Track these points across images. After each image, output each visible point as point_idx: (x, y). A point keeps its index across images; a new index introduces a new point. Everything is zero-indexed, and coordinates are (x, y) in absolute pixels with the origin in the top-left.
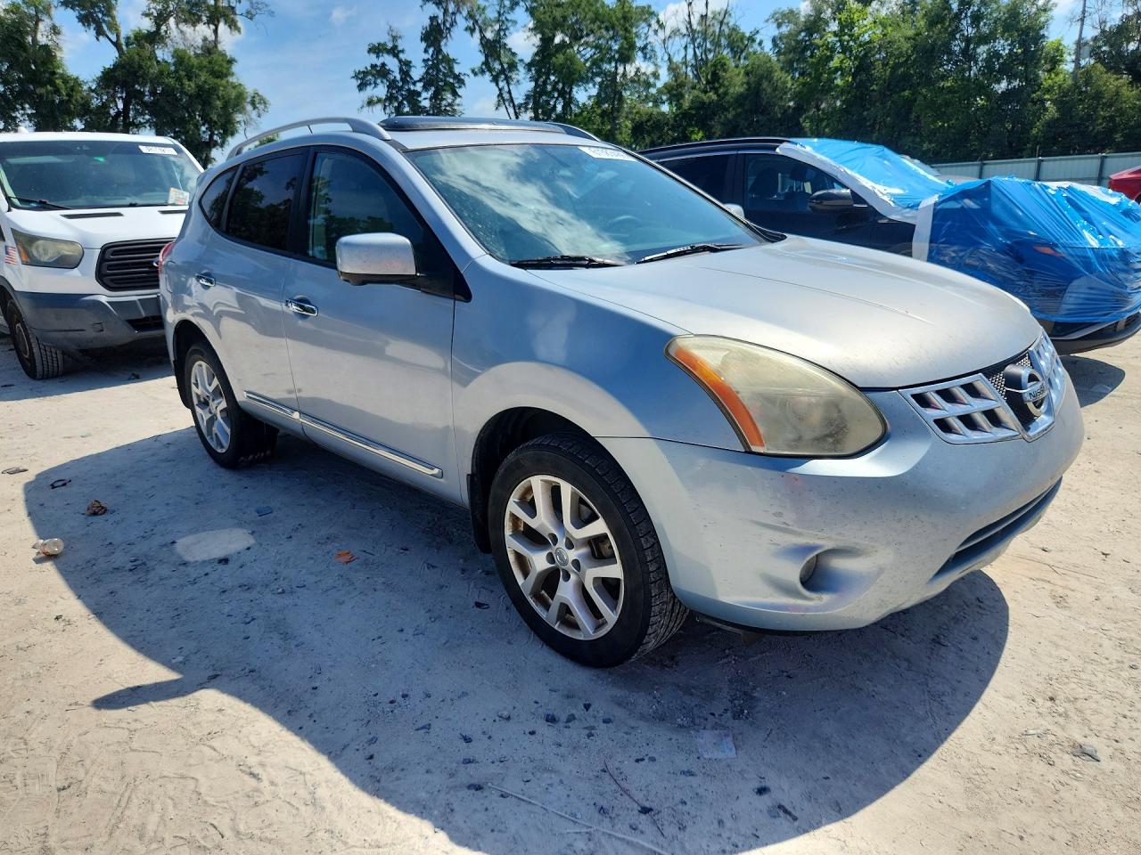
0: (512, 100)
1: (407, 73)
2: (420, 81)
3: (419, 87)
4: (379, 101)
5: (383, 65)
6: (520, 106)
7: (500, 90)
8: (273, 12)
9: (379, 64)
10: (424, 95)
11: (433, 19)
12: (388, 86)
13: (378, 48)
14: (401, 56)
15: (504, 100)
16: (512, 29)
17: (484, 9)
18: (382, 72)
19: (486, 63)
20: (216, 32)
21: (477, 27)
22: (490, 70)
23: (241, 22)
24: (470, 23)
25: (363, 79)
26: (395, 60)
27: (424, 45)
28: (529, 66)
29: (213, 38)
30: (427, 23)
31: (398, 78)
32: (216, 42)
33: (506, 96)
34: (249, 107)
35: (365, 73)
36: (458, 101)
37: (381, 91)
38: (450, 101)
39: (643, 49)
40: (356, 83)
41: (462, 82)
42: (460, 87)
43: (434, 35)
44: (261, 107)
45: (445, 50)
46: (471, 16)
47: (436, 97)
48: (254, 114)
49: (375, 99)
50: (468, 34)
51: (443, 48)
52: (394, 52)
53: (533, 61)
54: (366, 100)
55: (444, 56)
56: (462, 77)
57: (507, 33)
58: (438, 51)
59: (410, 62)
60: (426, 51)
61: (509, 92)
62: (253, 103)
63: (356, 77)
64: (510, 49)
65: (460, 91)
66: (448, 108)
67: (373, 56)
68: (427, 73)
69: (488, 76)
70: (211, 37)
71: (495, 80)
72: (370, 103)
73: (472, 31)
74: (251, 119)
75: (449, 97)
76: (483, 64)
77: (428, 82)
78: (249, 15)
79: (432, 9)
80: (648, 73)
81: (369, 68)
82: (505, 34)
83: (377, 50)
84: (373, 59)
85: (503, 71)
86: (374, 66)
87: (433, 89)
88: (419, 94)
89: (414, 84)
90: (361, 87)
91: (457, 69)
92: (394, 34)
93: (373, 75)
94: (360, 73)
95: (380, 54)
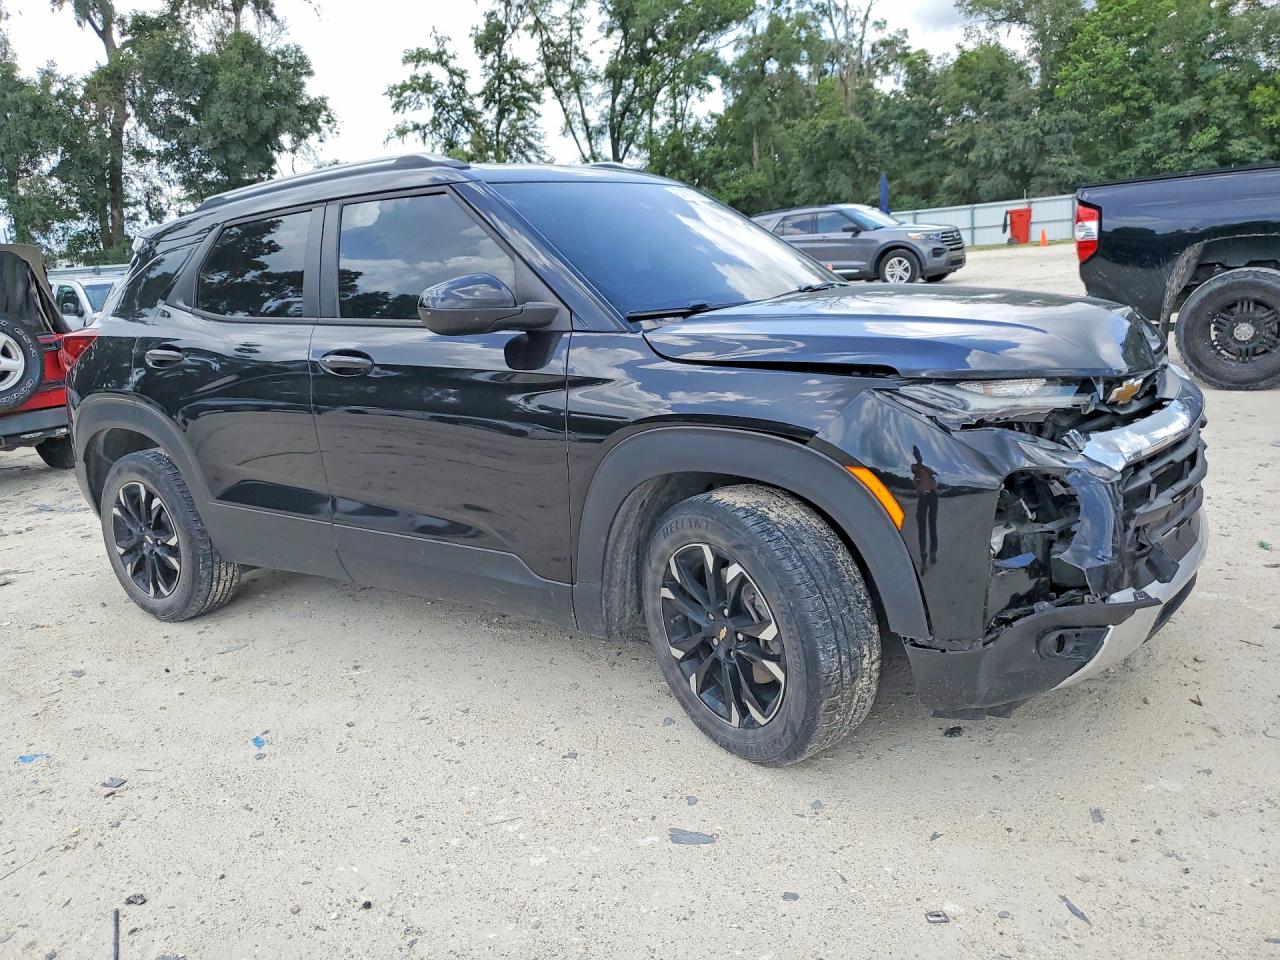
0: (585, 122)
1: (460, 86)
2: (479, 96)
3: (479, 104)
4: (416, 127)
5: (428, 77)
6: (600, 132)
7: (565, 110)
9: (421, 72)
11: (491, 15)
12: (435, 105)
13: (417, 55)
16: (584, 28)
18: (426, 86)
21: (540, 27)
22: (550, 83)
25: (400, 95)
26: (444, 70)
27: (479, 50)
30: (482, 21)
31: (449, 94)
35: (404, 87)
37: (425, 115)
40: (389, 101)
43: (493, 37)
45: (510, 53)
46: (532, 11)
49: (410, 126)
50: (528, 35)
51: (507, 51)
54: (392, 127)
55: (510, 62)
56: (535, 90)
57: (581, 33)
58: (501, 55)
59: (463, 72)
60: (483, 58)
61: (582, 111)
63: (391, 92)
64: (583, 55)
65: (537, 109)
67: (412, 67)
68: (488, 85)
69: (552, 91)
72: (402, 132)
73: (533, 31)
74: (306, 144)
76: (545, 75)
77: (489, 95)
82: (580, 35)
83: (419, 57)
84: (412, 70)
85: (573, 84)
86: (414, 78)
87: (497, 106)
89: (471, 100)
90: (397, 107)
91: (526, 80)
92: (439, 36)
93: (414, 90)
94: (395, 88)
95: (422, 63)
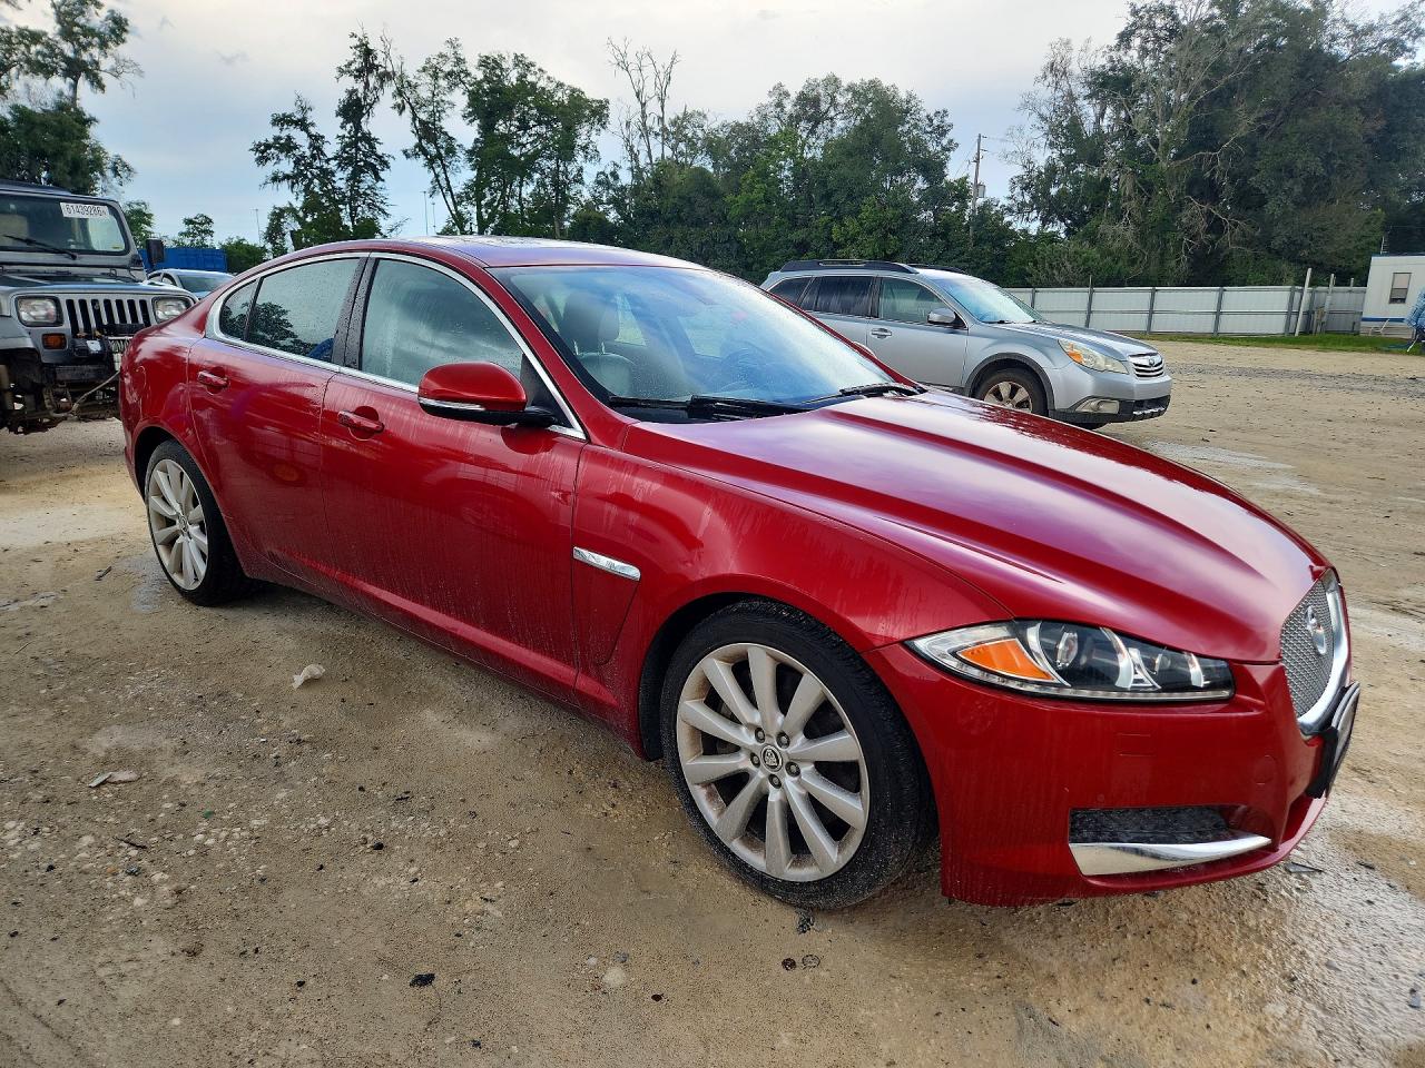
0: (449, 189)
1: (319, 149)
2: (335, 158)
3: (333, 163)
4: (287, 177)
5: (289, 138)
6: (459, 196)
7: (437, 176)
8: (142, 72)
9: (284, 134)
10: (339, 174)
11: (353, 92)
12: (294, 162)
13: (281, 119)
14: (311, 129)
15: (441, 187)
16: (448, 111)
17: (415, 87)
18: (287, 146)
19: (419, 146)
20: (74, 87)
21: (407, 106)
22: (425, 153)
23: (106, 78)
24: (399, 100)
25: (263, 152)
26: (304, 134)
27: (341, 119)
28: (470, 153)
29: (71, 93)
30: (344, 96)
31: (308, 154)
32: (74, 99)
33: (444, 183)
34: (109, 173)
35: (268, 146)
36: (380, 184)
37: (287, 166)
38: (370, 184)
39: (585, 148)
40: (254, 156)
41: (385, 164)
42: (383, 170)
43: (353, 110)
44: (124, 174)
45: (365, 128)
46: (400, 93)
47: (355, 178)
48: (115, 181)
49: (280, 175)
50: (396, 112)
51: (362, 125)
52: (303, 124)
53: (474, 148)
54: (270, 175)
55: (363, 134)
56: (386, 159)
57: (443, 115)
58: (358, 127)
59: (323, 137)
60: (342, 127)
61: (447, 179)
62: (115, 170)
63: (257, 149)
64: (446, 134)
65: (382, 174)
66: (368, 192)
67: (277, 129)
68: (343, 150)
69: (422, 160)
70: (68, 92)
71: (431, 163)
72: (275, 179)
73: (401, 109)
74: (112, 187)
75: (368, 179)
76: (416, 147)
77: (344, 160)
78: (116, 73)
79: (349, 82)
80: (608, 172)
81: (271, 141)
82: (440, 116)
83: (282, 120)
84: (276, 131)
85: (439, 156)
86: (277, 139)
87: (350, 168)
88: (333, 174)
89: (328, 161)
90: (262, 160)
91: (380, 150)
92: (303, 105)
93: (276, 148)
94: (260, 145)
95: (285, 126)
